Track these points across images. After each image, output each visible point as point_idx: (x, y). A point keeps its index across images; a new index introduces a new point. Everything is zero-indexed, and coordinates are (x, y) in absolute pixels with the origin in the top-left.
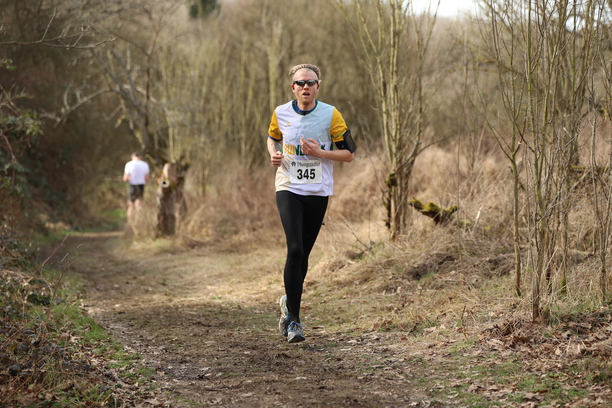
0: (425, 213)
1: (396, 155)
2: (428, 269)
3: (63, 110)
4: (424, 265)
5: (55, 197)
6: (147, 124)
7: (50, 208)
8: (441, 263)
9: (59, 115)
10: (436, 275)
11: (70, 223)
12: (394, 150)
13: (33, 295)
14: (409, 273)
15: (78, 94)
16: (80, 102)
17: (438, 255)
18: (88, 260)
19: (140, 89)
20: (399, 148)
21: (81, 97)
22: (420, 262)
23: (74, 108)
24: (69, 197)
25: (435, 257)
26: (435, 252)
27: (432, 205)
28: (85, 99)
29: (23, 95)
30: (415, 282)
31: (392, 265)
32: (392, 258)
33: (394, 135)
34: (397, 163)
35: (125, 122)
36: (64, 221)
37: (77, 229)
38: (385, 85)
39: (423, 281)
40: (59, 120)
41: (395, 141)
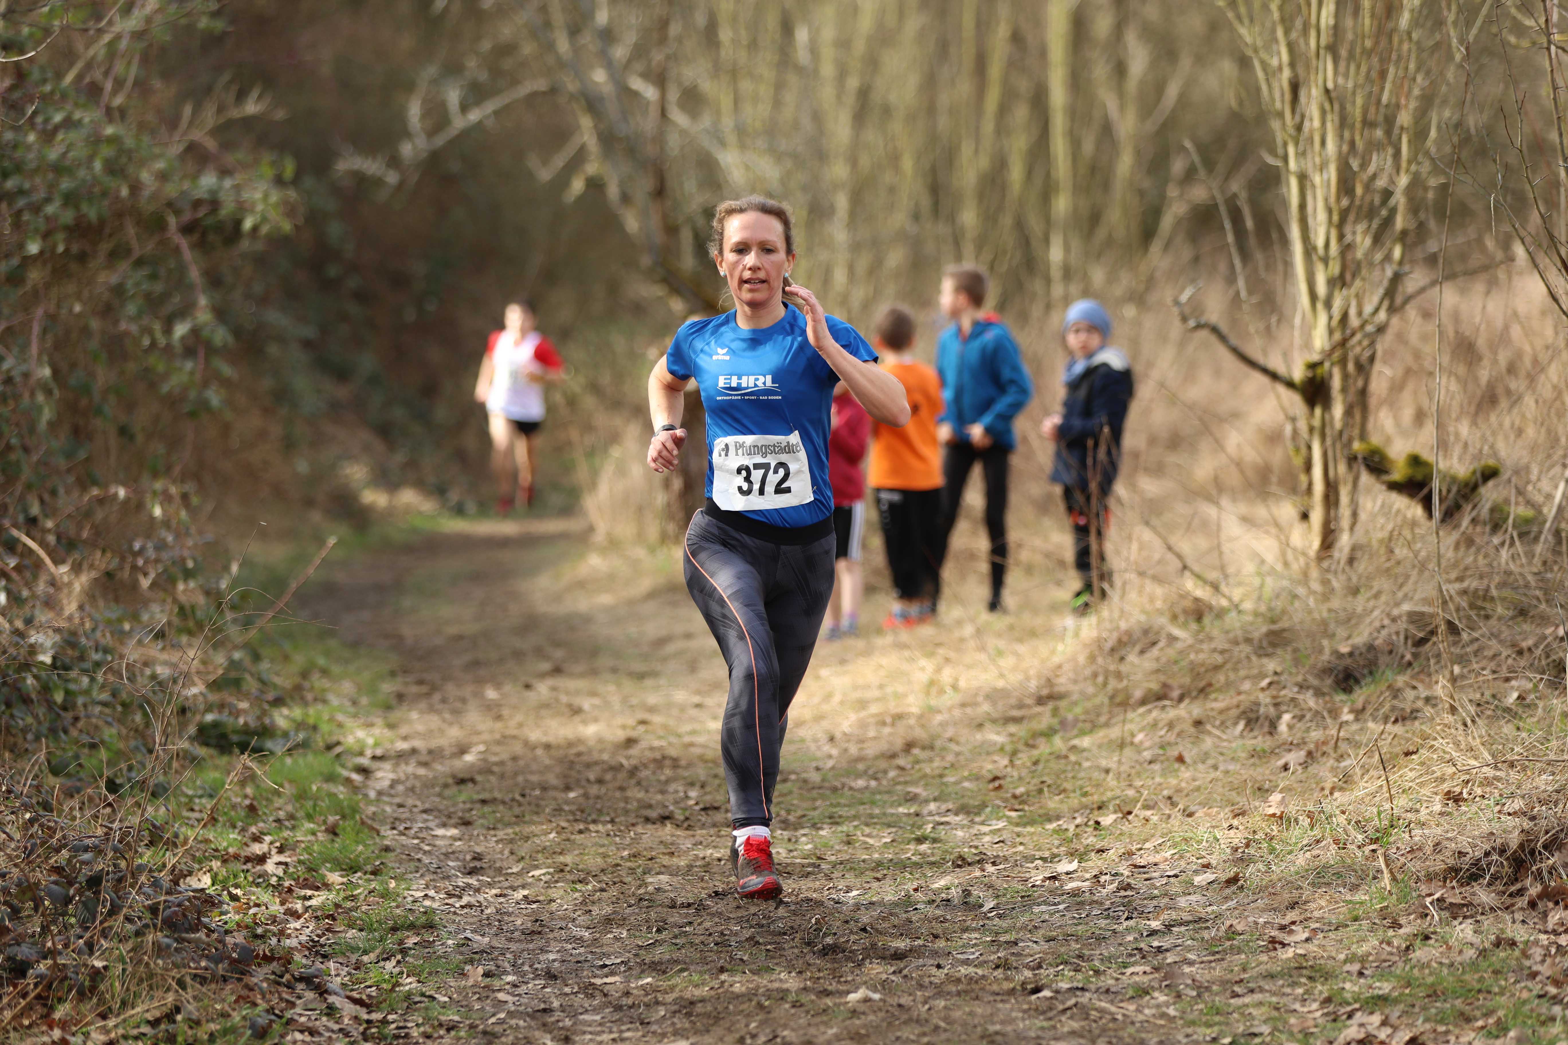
0: (1394, 486)
1: (1328, 305)
2: (1383, 660)
3: (407, 150)
4: (1371, 647)
5: (398, 413)
6: (660, 192)
7: (379, 446)
8: (1420, 642)
9: (394, 162)
10: (1401, 680)
11: (440, 491)
12: (1321, 288)
13: (215, 725)
14: (1327, 671)
15: (453, 96)
16: (459, 123)
17: (1415, 618)
18: (446, 611)
19: (637, 84)
20: (1339, 282)
21: (464, 108)
22: (1360, 638)
23: (440, 141)
24: (441, 413)
25: (1402, 625)
26: (1406, 607)
27: (1415, 461)
28: (474, 116)
29: (251, 107)
30: (1340, 697)
31: (1286, 643)
32: (1284, 624)
33: (1320, 242)
34: (1331, 332)
35: (595, 185)
36: (420, 485)
37: (459, 511)
38: (1295, 87)
39: (1360, 695)
40: (392, 178)
41: (1325, 260)
